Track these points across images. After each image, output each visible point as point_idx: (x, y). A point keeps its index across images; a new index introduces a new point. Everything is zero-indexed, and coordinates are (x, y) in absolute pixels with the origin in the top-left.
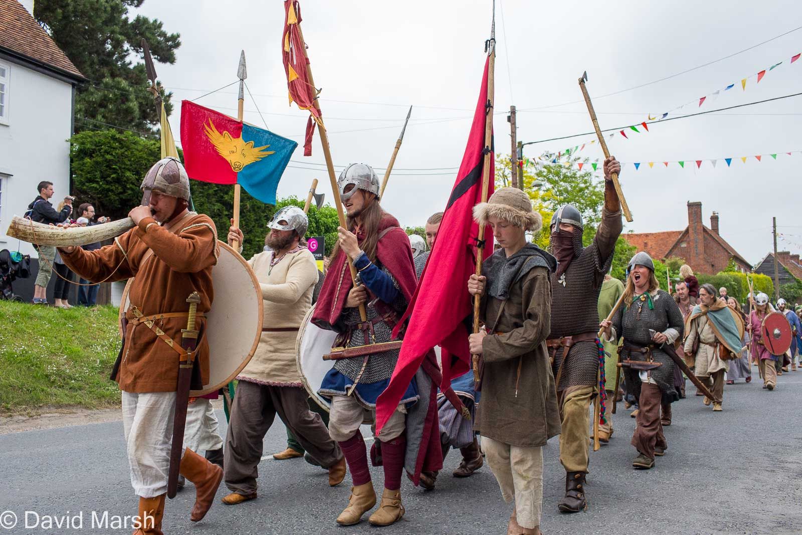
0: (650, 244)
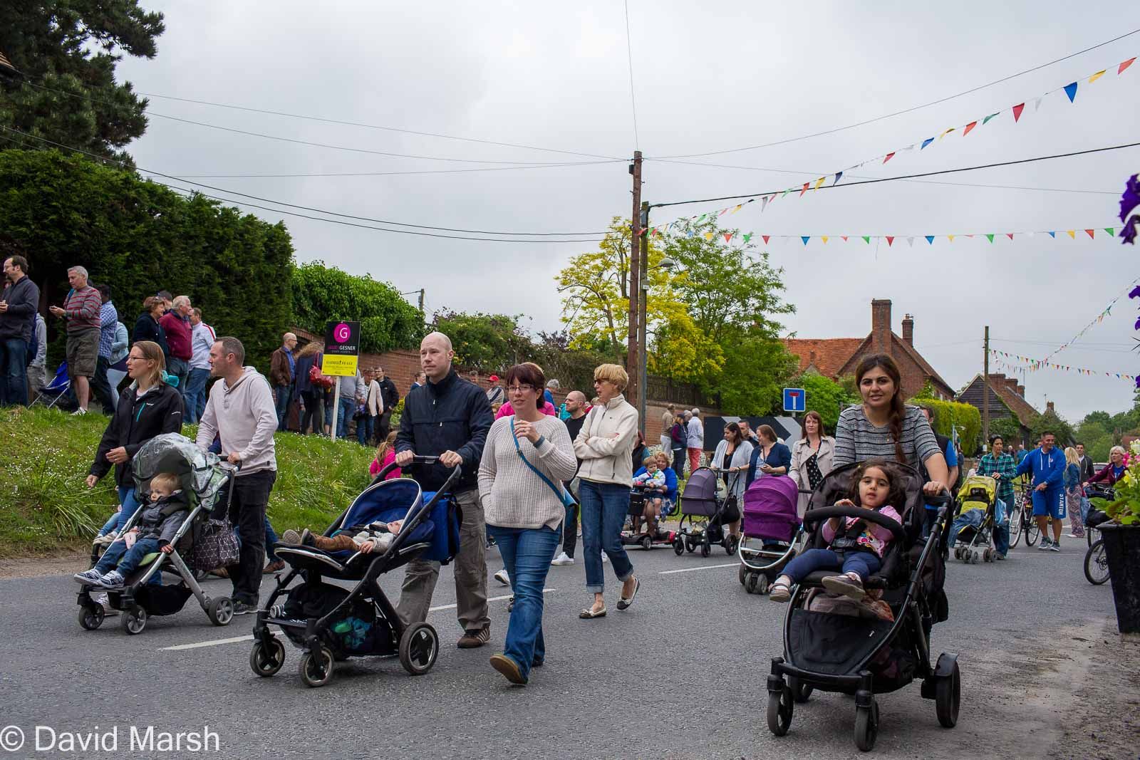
0: (818, 354)
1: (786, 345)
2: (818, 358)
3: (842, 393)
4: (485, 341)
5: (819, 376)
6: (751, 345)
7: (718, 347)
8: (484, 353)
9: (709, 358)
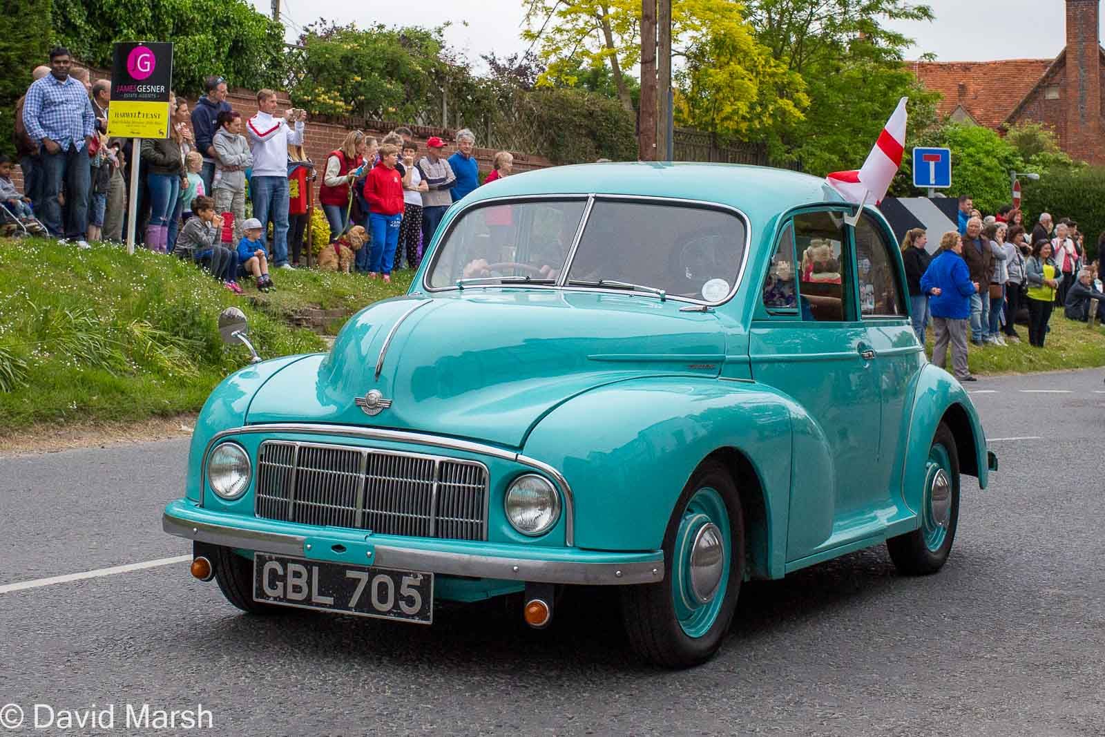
0: (972, 87)
1: (915, 74)
2: (971, 94)
3: (1014, 155)
4: (391, 74)
5: (973, 126)
6: (855, 74)
7: (798, 77)
8: (389, 95)
9: (781, 97)
